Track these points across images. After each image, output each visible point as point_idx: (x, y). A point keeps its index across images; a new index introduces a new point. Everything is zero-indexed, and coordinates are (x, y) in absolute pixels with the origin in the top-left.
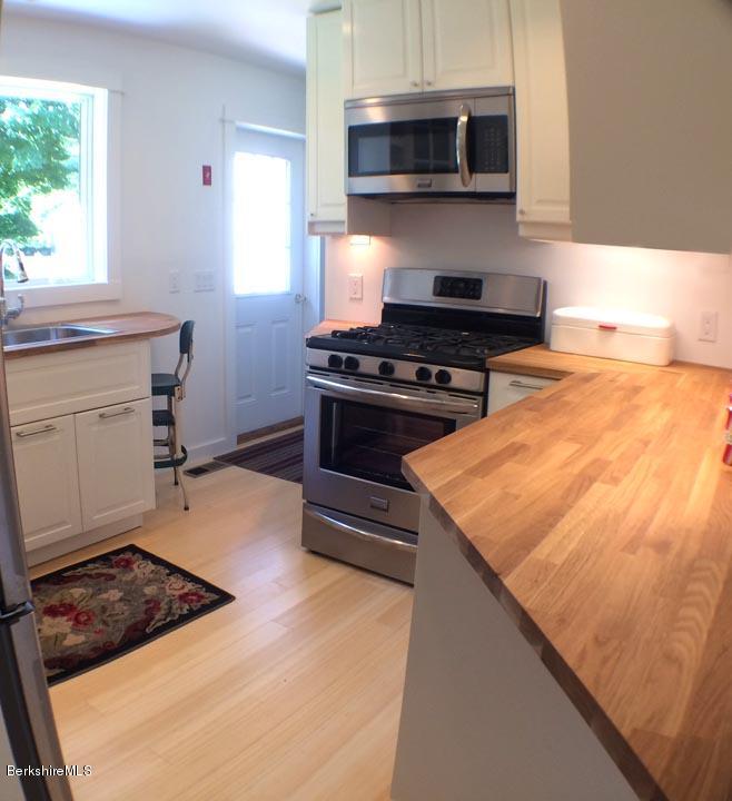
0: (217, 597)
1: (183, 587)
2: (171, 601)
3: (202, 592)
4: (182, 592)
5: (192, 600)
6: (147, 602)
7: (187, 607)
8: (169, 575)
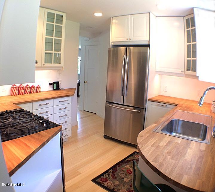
0: (97, 180)
1: (107, 183)
2: (109, 178)
3: (101, 182)
4: (107, 182)
5: (103, 179)
6: (116, 178)
7: (104, 177)
8: (114, 189)
